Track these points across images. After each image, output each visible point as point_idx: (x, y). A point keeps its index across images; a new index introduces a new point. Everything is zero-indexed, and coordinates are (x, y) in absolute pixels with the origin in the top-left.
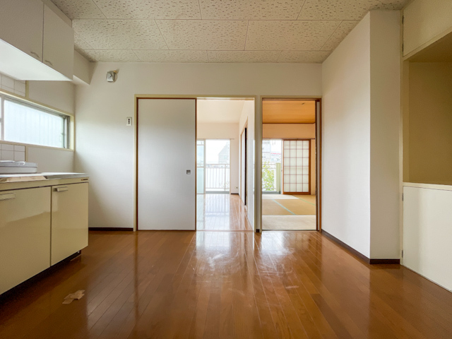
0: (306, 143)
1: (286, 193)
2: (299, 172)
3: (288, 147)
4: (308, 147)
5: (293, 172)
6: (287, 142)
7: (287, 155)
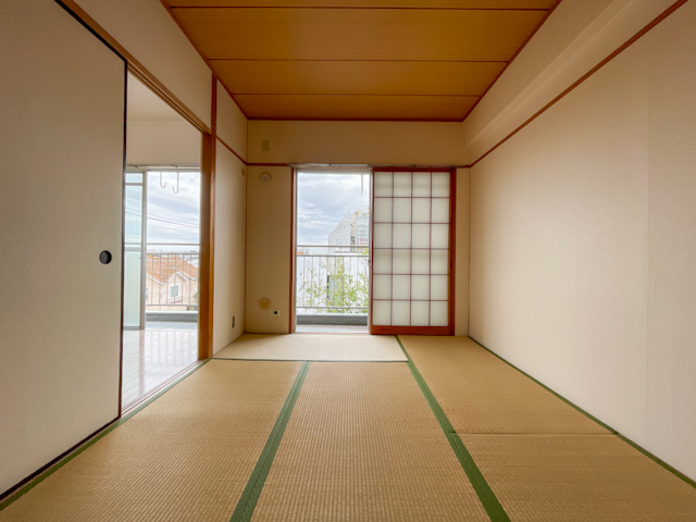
0: (441, 180)
1: (379, 331)
2: (420, 266)
3: (386, 192)
4: (445, 192)
5: (401, 265)
6: (384, 178)
7: (383, 213)
